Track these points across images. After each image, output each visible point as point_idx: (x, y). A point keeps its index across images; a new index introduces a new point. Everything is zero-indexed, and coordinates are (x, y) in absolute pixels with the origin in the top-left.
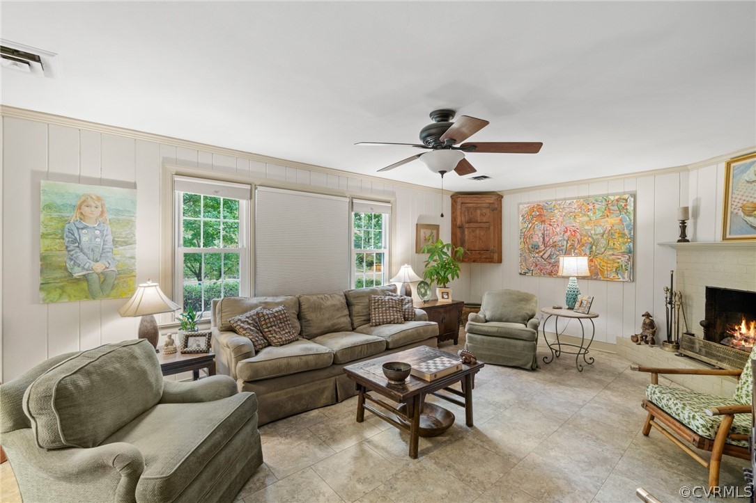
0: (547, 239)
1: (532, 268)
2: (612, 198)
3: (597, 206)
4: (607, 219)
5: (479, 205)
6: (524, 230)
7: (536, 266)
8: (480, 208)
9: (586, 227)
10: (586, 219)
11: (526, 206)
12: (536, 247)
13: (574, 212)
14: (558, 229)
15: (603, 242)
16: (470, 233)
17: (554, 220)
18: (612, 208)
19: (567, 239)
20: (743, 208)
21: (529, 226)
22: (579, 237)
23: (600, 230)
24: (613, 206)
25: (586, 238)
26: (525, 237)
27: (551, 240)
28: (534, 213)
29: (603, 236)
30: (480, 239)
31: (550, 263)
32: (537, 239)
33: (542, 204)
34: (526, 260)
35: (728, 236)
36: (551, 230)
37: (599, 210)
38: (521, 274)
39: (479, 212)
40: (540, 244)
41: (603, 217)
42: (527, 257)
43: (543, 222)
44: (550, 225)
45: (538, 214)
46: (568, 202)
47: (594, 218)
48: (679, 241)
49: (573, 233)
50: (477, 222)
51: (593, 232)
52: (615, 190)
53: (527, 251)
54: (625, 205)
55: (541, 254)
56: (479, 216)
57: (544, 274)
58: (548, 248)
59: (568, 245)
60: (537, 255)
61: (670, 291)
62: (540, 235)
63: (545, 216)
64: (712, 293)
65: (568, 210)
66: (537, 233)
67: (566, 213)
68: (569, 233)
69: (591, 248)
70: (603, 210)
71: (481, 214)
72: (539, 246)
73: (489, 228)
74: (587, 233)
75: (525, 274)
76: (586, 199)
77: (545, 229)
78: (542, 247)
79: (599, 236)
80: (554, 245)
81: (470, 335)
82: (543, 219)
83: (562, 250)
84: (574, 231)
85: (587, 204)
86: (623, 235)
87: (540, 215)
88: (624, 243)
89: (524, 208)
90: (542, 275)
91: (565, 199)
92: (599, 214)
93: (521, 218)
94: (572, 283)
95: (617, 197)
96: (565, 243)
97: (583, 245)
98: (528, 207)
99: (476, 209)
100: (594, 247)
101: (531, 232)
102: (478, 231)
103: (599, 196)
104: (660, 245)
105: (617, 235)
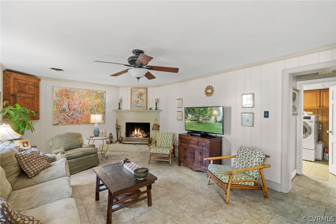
0: (70, 107)
1: (62, 121)
2: (99, 92)
3: (93, 94)
4: (97, 100)
5: (27, 82)
6: (57, 101)
7: (65, 120)
8: (29, 85)
9: (89, 103)
10: (89, 99)
11: (58, 88)
12: (64, 110)
13: (84, 95)
14: (76, 102)
15: (96, 109)
16: (21, 100)
17: (75, 98)
18: (99, 96)
19: (80, 107)
20: (135, 101)
21: (60, 99)
22: (86, 106)
23: (94, 104)
24: (99, 95)
25: (89, 107)
26: (57, 105)
27: (73, 107)
28: (63, 93)
29: (95, 106)
30: (28, 104)
31: (72, 118)
32: (65, 106)
33: (68, 89)
34: (58, 117)
35: (132, 108)
36: (73, 103)
37: (94, 96)
38: (55, 125)
39: (27, 87)
40: (67, 109)
41: (96, 99)
42: (59, 116)
43: (69, 98)
44: (72, 100)
45: (65, 94)
46: (81, 90)
47: (92, 99)
48: (118, 109)
49: (83, 104)
50: (26, 93)
51: (92, 105)
52: (100, 89)
53: (59, 112)
54: (103, 96)
55: (67, 114)
56: (27, 90)
57: (69, 124)
58: (71, 111)
59: (81, 110)
60: (65, 114)
61: (117, 125)
62: (67, 104)
63: (69, 95)
64: (127, 124)
65: (81, 94)
66: (65, 103)
67: (80, 95)
68: (81, 104)
69: (91, 111)
70: (96, 96)
71: (29, 89)
72: (66, 110)
73: (34, 98)
74: (89, 105)
75: (57, 124)
76: (89, 90)
77: (70, 102)
78: (68, 110)
79: (94, 107)
80: (74, 110)
81: (68, 161)
82: (69, 96)
83: (78, 112)
84: (84, 104)
85: (89, 93)
86: (102, 107)
87: (67, 94)
88: (103, 109)
89: (57, 90)
90: (68, 124)
91: (79, 89)
92: (94, 98)
93: (55, 95)
94: (96, 126)
95: (100, 92)
96: (80, 108)
97: (88, 110)
98: (60, 89)
99: (25, 84)
100: (92, 111)
101: (61, 103)
102: (26, 100)
103: (94, 90)
104: (112, 110)
105: (100, 106)
